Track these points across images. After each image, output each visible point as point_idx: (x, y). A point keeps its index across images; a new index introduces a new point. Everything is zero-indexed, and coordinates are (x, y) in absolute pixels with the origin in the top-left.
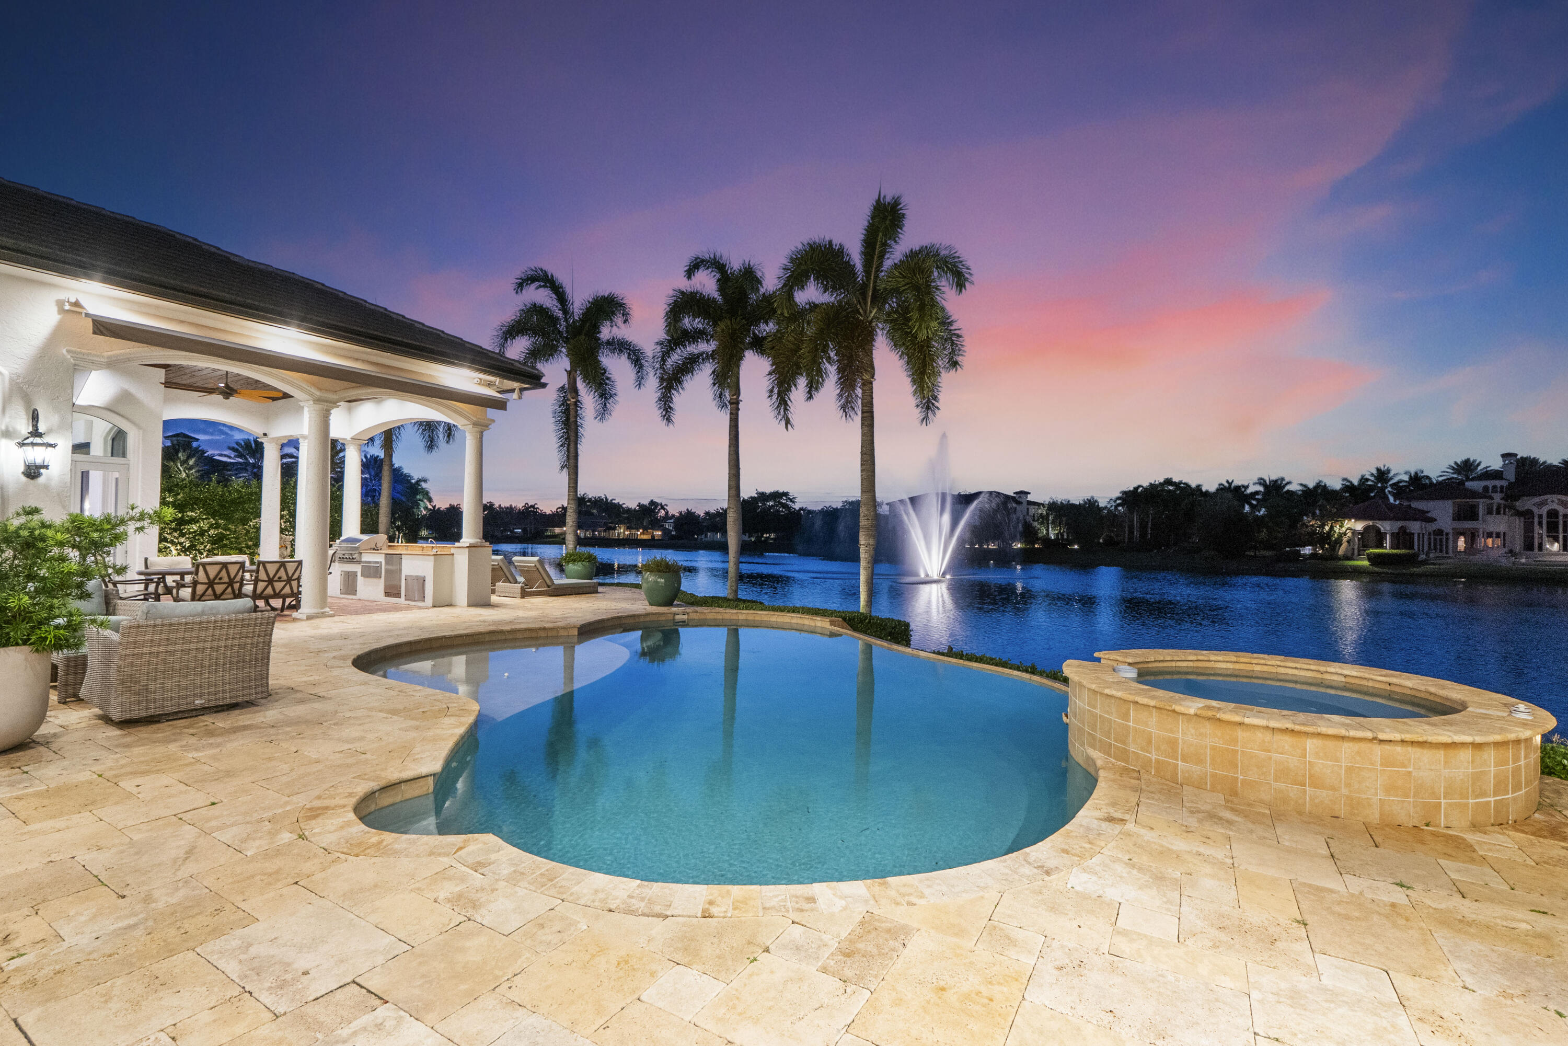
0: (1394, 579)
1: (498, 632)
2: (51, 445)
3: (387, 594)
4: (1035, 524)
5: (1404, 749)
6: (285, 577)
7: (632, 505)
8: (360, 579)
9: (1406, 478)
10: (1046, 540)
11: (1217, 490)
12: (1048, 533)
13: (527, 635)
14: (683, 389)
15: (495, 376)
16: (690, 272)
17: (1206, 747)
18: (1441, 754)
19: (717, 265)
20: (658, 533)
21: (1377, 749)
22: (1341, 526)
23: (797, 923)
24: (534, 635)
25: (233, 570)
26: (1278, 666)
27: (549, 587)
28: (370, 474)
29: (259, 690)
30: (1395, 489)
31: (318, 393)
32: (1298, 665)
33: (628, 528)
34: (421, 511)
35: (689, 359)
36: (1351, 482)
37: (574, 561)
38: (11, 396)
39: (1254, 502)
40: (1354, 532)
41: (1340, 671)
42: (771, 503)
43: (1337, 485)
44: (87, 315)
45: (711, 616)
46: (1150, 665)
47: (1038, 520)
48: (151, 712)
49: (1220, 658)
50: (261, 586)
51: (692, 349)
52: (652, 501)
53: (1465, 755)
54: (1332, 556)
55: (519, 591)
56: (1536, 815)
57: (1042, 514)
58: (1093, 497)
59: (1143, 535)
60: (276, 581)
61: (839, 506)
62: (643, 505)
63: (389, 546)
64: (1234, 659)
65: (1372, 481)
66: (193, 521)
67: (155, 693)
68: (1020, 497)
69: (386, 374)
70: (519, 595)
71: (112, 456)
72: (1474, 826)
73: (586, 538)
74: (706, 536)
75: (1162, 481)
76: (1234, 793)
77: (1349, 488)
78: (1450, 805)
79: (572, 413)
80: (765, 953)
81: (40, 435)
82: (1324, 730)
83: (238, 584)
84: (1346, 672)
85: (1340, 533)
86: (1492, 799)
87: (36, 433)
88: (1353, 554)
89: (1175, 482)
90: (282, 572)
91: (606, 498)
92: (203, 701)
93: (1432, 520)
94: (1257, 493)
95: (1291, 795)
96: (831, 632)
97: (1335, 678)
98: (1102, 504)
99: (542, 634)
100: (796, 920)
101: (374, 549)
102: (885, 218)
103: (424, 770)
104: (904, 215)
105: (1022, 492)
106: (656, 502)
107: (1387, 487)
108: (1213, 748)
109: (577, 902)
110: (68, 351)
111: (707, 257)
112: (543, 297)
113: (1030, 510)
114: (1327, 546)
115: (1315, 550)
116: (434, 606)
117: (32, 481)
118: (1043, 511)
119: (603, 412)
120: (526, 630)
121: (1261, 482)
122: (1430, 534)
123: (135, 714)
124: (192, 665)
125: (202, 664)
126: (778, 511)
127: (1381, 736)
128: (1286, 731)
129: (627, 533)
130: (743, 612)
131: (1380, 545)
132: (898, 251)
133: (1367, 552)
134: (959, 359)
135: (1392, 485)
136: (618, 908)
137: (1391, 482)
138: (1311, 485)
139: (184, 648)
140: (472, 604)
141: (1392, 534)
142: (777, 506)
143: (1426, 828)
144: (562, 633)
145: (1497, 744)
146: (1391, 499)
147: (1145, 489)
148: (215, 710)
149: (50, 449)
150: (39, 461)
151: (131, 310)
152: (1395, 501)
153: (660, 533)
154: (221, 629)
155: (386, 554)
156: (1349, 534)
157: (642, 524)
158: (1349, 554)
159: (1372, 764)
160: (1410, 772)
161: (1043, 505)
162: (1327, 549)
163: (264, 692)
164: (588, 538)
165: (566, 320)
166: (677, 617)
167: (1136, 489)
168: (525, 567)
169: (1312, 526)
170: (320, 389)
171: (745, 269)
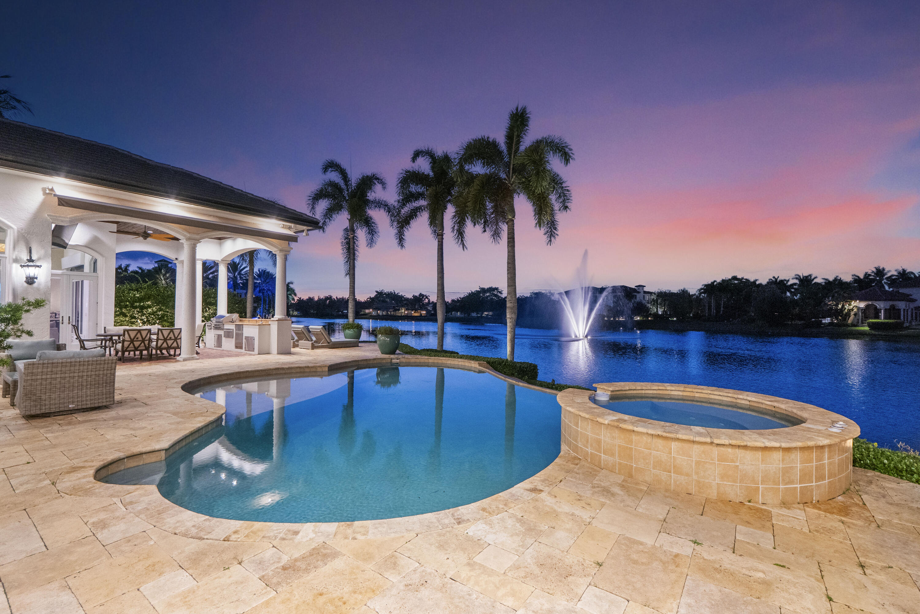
0: (886, 339)
1: (280, 369)
2: (38, 266)
3: (237, 347)
4: (649, 305)
5: (733, 450)
6: (173, 338)
7: (409, 296)
8: (223, 338)
9: (896, 273)
10: (656, 315)
11: (768, 283)
12: (657, 311)
13: (298, 370)
14: (410, 227)
15: (292, 223)
16: (414, 159)
17: (616, 445)
18: (759, 454)
19: (429, 154)
20: (424, 312)
21: (716, 451)
22: (850, 305)
23: (275, 547)
24: (302, 370)
25: (144, 334)
26: (710, 394)
27: (329, 343)
28: (261, 280)
29: (108, 400)
30: (888, 281)
31: (188, 235)
32: (721, 393)
33: (407, 309)
34: (291, 301)
35: (414, 210)
36: (858, 277)
37: (349, 328)
38: (18, 241)
39: (793, 290)
40: (859, 308)
41: (745, 397)
42: (488, 294)
43: (847, 278)
44: (55, 195)
45: (413, 360)
46: (627, 392)
47: (651, 303)
48: (43, 411)
49: (673, 389)
50: (160, 342)
51: (416, 204)
52: (421, 293)
53: (777, 456)
54: (843, 324)
55: (310, 345)
56: (840, 498)
57: (653, 299)
58: (684, 289)
59: (718, 311)
60: (169, 340)
61: (528, 295)
62: (416, 296)
63: (240, 320)
64: (682, 389)
65: (873, 276)
66: (149, 307)
67: (45, 400)
68: (639, 289)
69: (227, 223)
70: (310, 348)
71: (94, 272)
72: (784, 504)
73: (383, 315)
74: (451, 314)
75: (730, 277)
76: (631, 476)
77: (857, 280)
78: (766, 488)
79: (351, 243)
80: (239, 565)
81: (33, 261)
82: (680, 436)
83: (148, 341)
84: (749, 398)
85: (849, 309)
86: (799, 486)
87: (31, 260)
88: (858, 323)
89: (739, 278)
90: (171, 334)
91: (394, 293)
92: (74, 406)
93: (914, 301)
94: (795, 284)
95: (663, 478)
96: (479, 370)
97: (743, 402)
98: (692, 293)
99: (307, 370)
100: (275, 545)
101: (231, 322)
102: (517, 120)
103: (157, 447)
104: (529, 117)
105: (639, 286)
106: (423, 295)
107: (883, 280)
108: (620, 446)
109: (161, 528)
110: (48, 215)
111: (423, 149)
112: (334, 176)
113: (645, 296)
114: (840, 318)
115: (832, 320)
116: (259, 354)
117: (30, 286)
118: (654, 297)
119: (371, 243)
120: (297, 367)
121: (798, 277)
122: (912, 309)
123: (33, 412)
124: (67, 385)
125: (73, 385)
126: (492, 298)
127: (716, 441)
128: (658, 436)
129: (406, 312)
130: (432, 358)
131: (877, 317)
132: (527, 141)
133: (868, 321)
134: (568, 205)
135: (887, 278)
136: (179, 533)
137: (886, 277)
138: (831, 279)
139: (62, 376)
140: (280, 353)
141: (886, 310)
142: (492, 296)
143: (748, 503)
144: (319, 369)
145: (802, 449)
146: (887, 288)
147: (719, 283)
148: (82, 410)
149: (37, 268)
150: (32, 275)
151: (82, 192)
152: (889, 288)
153: (425, 312)
154: (83, 366)
155: (236, 325)
156: (855, 310)
157: (415, 307)
158: (855, 323)
159: (712, 460)
160: (737, 466)
161: (654, 293)
162: (840, 319)
163: (112, 401)
164: (384, 315)
165: (348, 190)
166: (393, 361)
167: (713, 283)
168: (314, 331)
169: (830, 305)
170: (190, 233)
171: (444, 156)
